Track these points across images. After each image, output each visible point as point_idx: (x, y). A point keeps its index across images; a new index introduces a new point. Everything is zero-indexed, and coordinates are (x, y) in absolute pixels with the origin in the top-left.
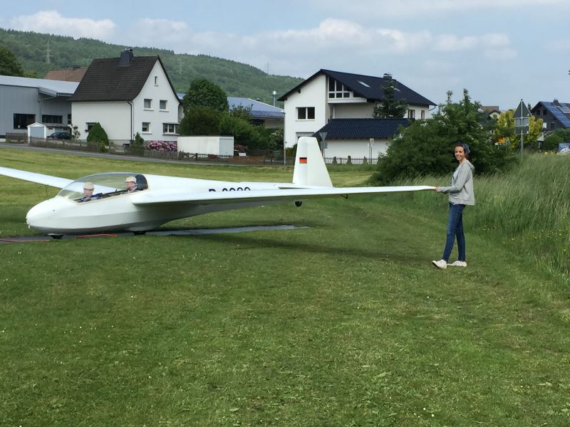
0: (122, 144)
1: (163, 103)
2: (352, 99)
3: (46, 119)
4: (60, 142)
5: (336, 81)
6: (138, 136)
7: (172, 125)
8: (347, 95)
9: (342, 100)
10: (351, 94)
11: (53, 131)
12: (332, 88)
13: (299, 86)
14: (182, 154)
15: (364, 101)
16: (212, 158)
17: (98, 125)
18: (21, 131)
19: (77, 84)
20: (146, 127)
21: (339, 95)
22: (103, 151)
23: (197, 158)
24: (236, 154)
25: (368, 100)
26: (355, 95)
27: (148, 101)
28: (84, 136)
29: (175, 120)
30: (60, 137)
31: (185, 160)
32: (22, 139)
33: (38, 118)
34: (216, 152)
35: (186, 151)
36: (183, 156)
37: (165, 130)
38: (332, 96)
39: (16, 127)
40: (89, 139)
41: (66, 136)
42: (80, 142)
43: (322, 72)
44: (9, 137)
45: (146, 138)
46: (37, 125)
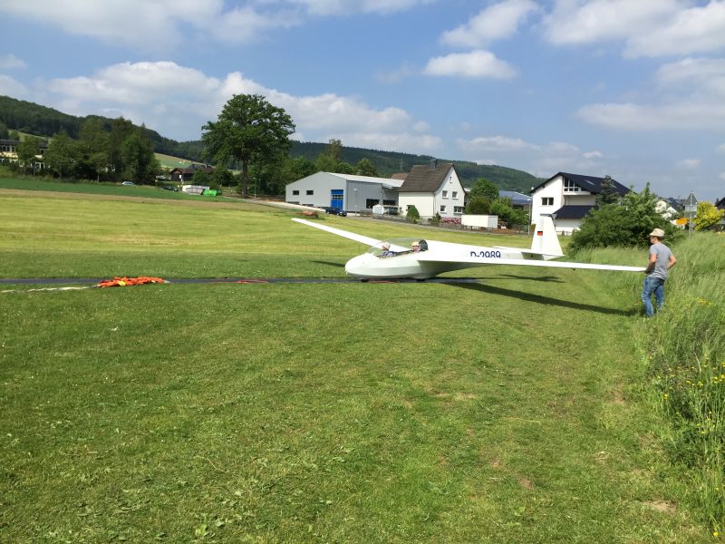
0: (427, 218)
1: (455, 194)
2: (580, 192)
3: (385, 202)
4: (390, 217)
5: (570, 180)
6: (438, 214)
7: (460, 208)
8: (576, 190)
9: (573, 193)
10: (580, 189)
11: (388, 210)
12: (566, 185)
13: (543, 184)
14: (464, 226)
15: (588, 193)
16: (483, 229)
17: (414, 207)
18: (369, 210)
19: (403, 181)
20: (443, 208)
21: (571, 190)
22: (415, 223)
23: (472, 229)
24: (499, 227)
25: (592, 193)
26: (582, 190)
27: (445, 193)
28: (405, 213)
29: (462, 205)
30: (391, 213)
31: (465, 230)
32: (369, 214)
33: (381, 201)
34: (485, 225)
35: (466, 225)
36: (464, 228)
37: (455, 211)
38: (566, 190)
39: (367, 207)
40: (408, 215)
41: (394, 212)
42: (403, 217)
43: (560, 174)
44: (362, 213)
45: (442, 216)
46: (378, 206)
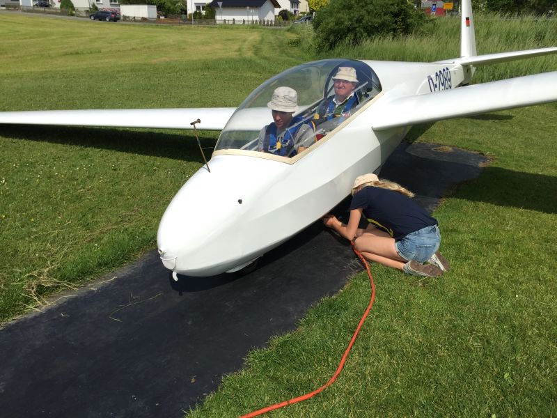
0: (83, 10)
4: (42, 9)
6: (94, 5)
14: (125, 17)
16: (144, 19)
22: (72, 15)
23: (135, 20)
24: (158, 17)
28: (58, 5)
30: (41, 5)
31: (127, 21)
32: (16, 7)
34: (146, 16)
35: (127, 15)
37: (111, 1)
40: (62, 7)
41: (46, 5)
42: (56, 9)
44: (8, 6)
45: (99, 7)
